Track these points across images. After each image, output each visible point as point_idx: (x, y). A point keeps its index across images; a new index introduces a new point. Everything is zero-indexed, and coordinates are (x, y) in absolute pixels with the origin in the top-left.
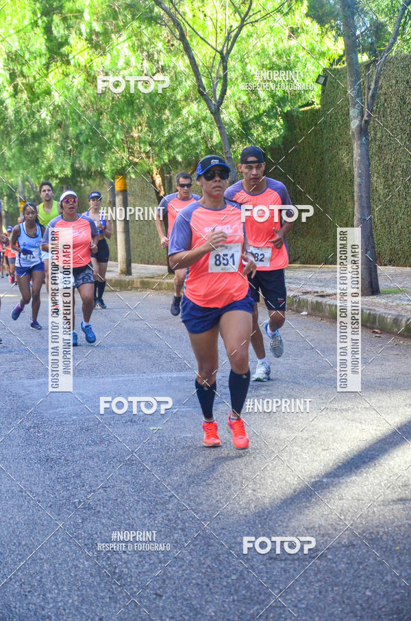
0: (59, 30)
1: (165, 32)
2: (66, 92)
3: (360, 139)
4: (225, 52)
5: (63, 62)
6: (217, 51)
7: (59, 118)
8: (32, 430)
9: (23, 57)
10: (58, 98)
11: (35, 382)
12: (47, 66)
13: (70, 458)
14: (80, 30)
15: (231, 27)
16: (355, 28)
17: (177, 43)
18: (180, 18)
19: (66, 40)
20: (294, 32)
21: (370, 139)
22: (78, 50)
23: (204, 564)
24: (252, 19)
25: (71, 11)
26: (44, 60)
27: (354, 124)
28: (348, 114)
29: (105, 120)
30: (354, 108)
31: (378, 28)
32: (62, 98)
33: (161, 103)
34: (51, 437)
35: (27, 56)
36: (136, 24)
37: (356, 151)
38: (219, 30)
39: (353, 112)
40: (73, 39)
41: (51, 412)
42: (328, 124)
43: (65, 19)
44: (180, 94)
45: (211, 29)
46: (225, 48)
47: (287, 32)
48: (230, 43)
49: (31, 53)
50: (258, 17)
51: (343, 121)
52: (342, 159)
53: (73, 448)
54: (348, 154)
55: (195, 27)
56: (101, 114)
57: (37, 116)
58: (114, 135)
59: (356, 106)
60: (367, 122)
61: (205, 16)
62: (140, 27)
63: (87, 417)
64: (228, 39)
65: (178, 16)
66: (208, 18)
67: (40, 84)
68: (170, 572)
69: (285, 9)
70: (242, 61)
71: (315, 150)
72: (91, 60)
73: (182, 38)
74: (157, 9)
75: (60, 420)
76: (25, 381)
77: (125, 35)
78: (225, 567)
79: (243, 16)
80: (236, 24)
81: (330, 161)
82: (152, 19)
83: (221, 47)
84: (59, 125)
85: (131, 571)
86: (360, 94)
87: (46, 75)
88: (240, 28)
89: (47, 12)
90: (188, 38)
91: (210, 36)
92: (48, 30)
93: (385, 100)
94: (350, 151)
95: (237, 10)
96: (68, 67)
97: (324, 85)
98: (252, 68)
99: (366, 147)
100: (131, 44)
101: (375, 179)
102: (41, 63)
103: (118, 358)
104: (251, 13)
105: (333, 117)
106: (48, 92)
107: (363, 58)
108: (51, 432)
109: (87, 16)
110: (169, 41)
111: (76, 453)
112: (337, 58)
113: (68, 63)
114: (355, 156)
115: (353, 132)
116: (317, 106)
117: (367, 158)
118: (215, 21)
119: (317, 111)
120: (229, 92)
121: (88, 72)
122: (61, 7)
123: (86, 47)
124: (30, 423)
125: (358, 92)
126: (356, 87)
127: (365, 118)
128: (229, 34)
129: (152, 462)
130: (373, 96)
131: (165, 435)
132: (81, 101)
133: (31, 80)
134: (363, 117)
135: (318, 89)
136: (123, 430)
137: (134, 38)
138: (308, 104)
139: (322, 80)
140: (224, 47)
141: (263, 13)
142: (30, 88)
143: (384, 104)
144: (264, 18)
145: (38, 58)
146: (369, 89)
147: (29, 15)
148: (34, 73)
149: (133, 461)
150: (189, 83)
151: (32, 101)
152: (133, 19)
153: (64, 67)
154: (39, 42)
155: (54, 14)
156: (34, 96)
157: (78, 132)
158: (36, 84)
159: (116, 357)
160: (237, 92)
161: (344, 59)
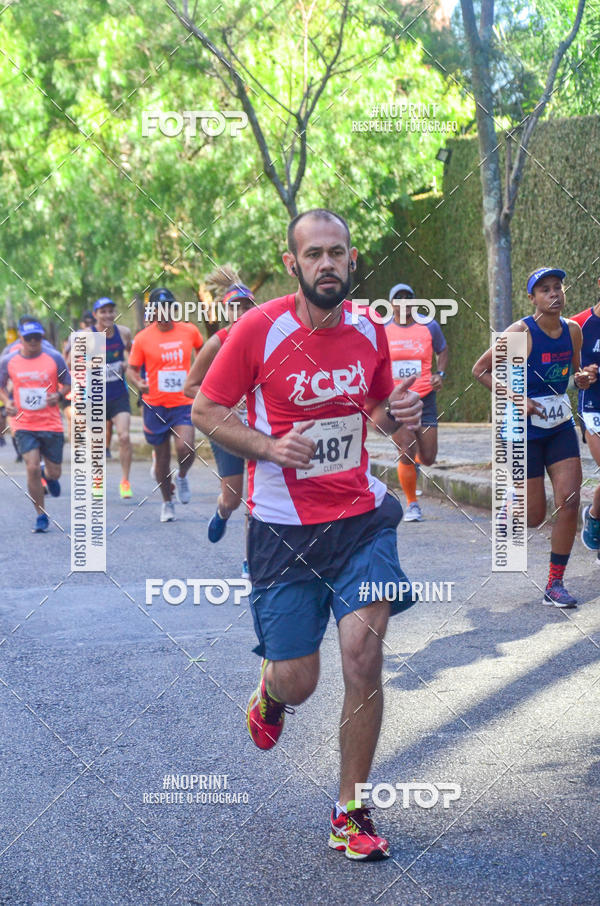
0: (63, 84)
1: (216, 87)
2: (73, 173)
3: (498, 240)
4: (303, 116)
5: (68, 128)
6: (291, 113)
7: (63, 210)
8: (18, 662)
9: (11, 121)
10: (60, 181)
11: (23, 592)
12: (46, 134)
13: (72, 704)
14: (92, 83)
15: (312, 79)
16: (492, 81)
17: (233, 102)
18: (238, 65)
19: (74, 97)
20: (404, 87)
21: (513, 241)
22: (90, 111)
23: (262, 857)
24: (342, 67)
25: (81, 55)
26: (41, 127)
27: (490, 219)
28: (481, 205)
29: (130, 213)
30: (489, 195)
31: (525, 80)
32: (67, 182)
33: (211, 187)
34: (46, 673)
35: (16, 120)
36: (175, 75)
37: (493, 258)
38: (294, 84)
39: (488, 202)
40: (83, 95)
41: (46, 636)
42: (452, 220)
43: (71, 67)
44: (237, 176)
45: (281, 82)
46: (303, 110)
47: (394, 87)
48: (310, 102)
49: (22, 116)
50: (351, 64)
51: (474, 215)
52: (473, 270)
53: (77, 688)
54: (481, 263)
55: (259, 79)
56: (124, 203)
57: (31, 206)
58: (142, 236)
59: (492, 194)
60: (508, 217)
61: (274, 62)
62: (180, 79)
63: (100, 643)
64: (307, 95)
65: (235, 62)
66: (278, 66)
67: (35, 160)
68: (212, 870)
69: (391, 54)
70: (327, 126)
71: (435, 256)
72: (110, 127)
73: (241, 94)
74: (205, 53)
75: (59, 648)
76: (10, 592)
77: (158, 90)
78: (292, 862)
79: (329, 63)
80: (319, 76)
81: (456, 272)
82: (197, 68)
83: (298, 107)
84: (63, 219)
85: (157, 869)
86: (497, 175)
87: (44, 148)
88: (325, 80)
89: (46, 57)
90: (249, 94)
91: (281, 93)
92: (47, 83)
93: (536, 185)
94: (484, 259)
95: (320, 54)
96: (77, 135)
97: (447, 162)
98: (343, 139)
99: (507, 252)
100: (167, 103)
101: (520, 298)
102: (36, 129)
103: (146, 558)
104: (341, 59)
105: (460, 209)
106: (46, 172)
107: (502, 124)
108: (45, 666)
109: (103, 62)
110: (223, 99)
111: (82, 696)
112: (466, 124)
113: (75, 130)
114: (490, 265)
115: (487, 231)
116: (437, 193)
117: (507, 268)
118: (288, 71)
119: (437, 201)
120: (308, 172)
121: (104, 144)
122: (67, 50)
123: (102, 107)
124: (16, 652)
125: (495, 173)
126: (492, 166)
127: (505, 210)
128: (309, 88)
129: (190, 710)
130: (517, 180)
131: (210, 669)
132: (95, 186)
133: (22, 154)
134: (501, 209)
135: (438, 167)
136: (150, 662)
137: (172, 95)
138: (423, 190)
139: (444, 156)
140: (301, 107)
141: (359, 58)
142: (20, 166)
143: (533, 191)
144: (359, 65)
145: (32, 123)
146: (511, 168)
147: (19, 60)
148: (26, 145)
149: (163, 707)
150: (250, 161)
151: (24, 186)
152: (171, 68)
153: (70, 136)
154: (34, 100)
155: (55, 58)
156: (26, 179)
157: (90, 230)
158: (29, 162)
159: (142, 557)
160: (321, 171)
161: (475, 126)
